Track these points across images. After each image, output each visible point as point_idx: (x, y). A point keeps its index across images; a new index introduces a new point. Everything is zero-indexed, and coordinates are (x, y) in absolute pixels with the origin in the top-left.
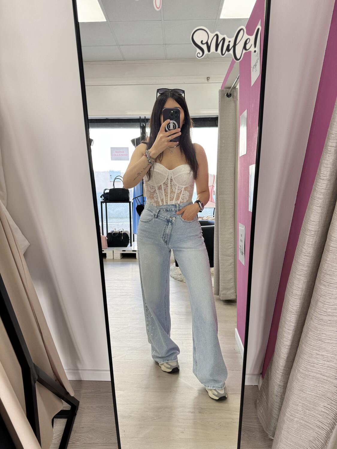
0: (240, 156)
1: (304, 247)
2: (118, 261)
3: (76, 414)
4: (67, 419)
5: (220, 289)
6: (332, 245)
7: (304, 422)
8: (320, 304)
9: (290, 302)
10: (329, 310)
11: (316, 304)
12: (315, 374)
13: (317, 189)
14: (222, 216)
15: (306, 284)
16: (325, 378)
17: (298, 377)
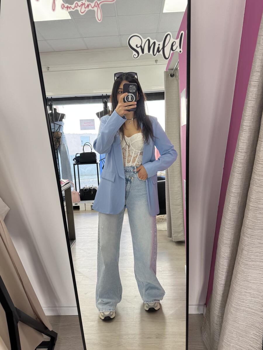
0: (182, 125)
1: (229, 206)
2: (90, 212)
3: (55, 344)
4: (47, 349)
5: (172, 233)
6: (251, 205)
7: (238, 347)
8: (245, 252)
9: (222, 250)
10: (253, 257)
11: (242, 252)
12: (245, 308)
13: (237, 160)
14: (171, 173)
15: (233, 235)
16: (253, 311)
17: (232, 311)
